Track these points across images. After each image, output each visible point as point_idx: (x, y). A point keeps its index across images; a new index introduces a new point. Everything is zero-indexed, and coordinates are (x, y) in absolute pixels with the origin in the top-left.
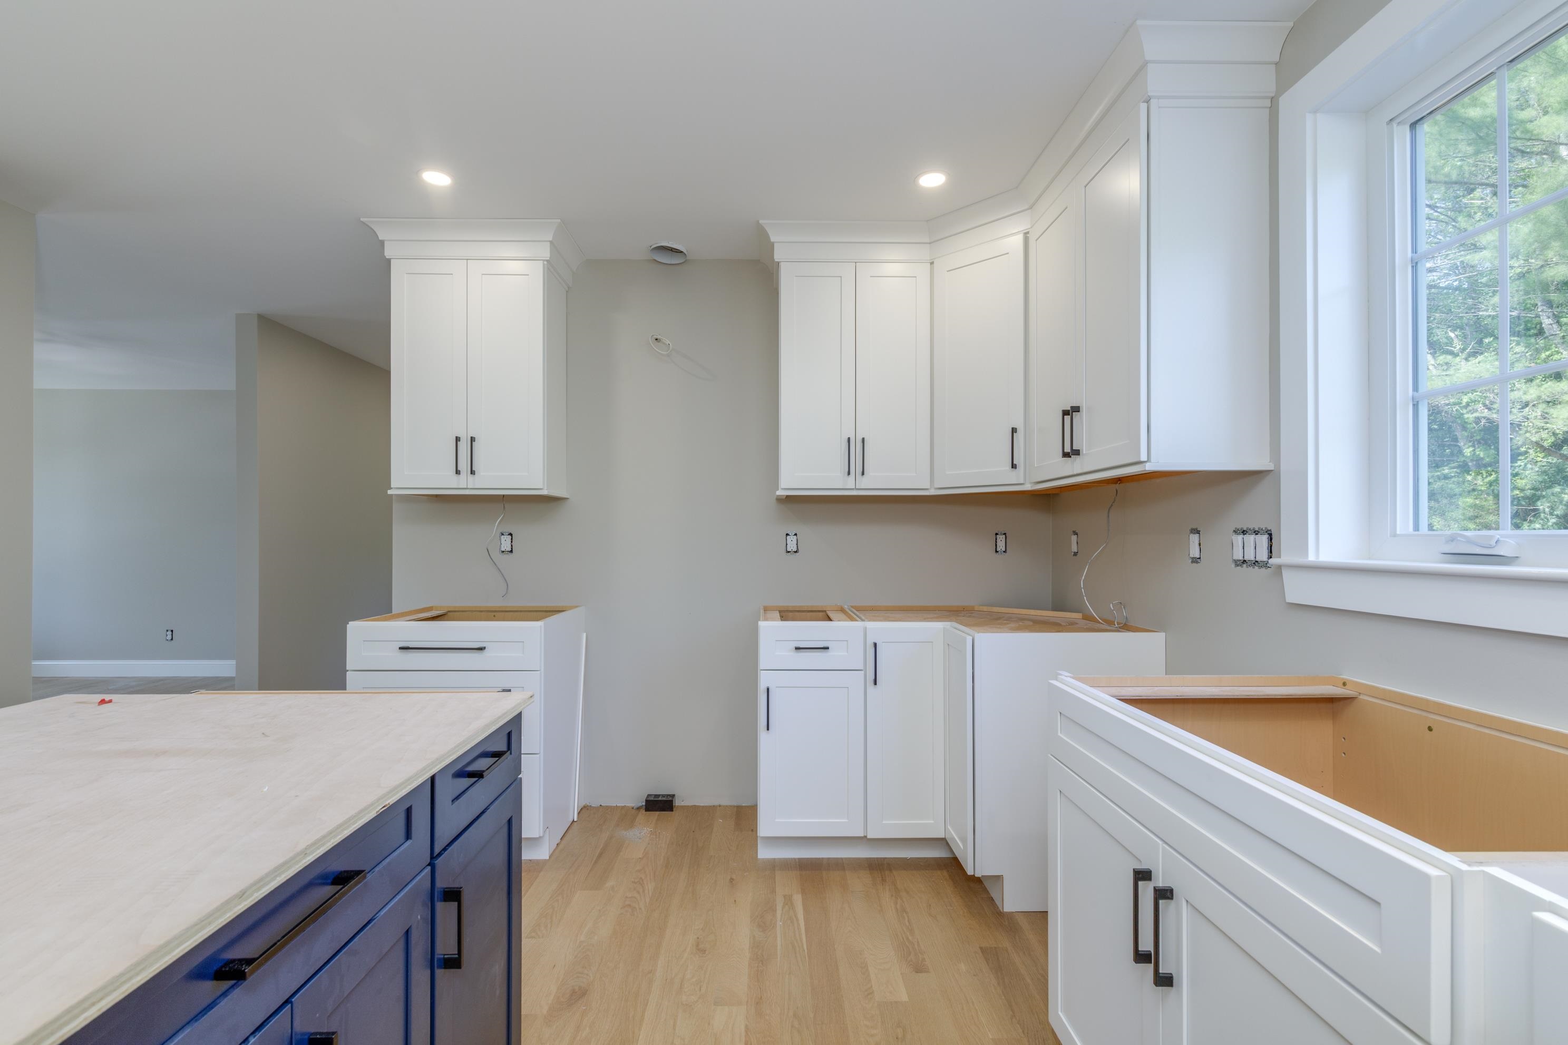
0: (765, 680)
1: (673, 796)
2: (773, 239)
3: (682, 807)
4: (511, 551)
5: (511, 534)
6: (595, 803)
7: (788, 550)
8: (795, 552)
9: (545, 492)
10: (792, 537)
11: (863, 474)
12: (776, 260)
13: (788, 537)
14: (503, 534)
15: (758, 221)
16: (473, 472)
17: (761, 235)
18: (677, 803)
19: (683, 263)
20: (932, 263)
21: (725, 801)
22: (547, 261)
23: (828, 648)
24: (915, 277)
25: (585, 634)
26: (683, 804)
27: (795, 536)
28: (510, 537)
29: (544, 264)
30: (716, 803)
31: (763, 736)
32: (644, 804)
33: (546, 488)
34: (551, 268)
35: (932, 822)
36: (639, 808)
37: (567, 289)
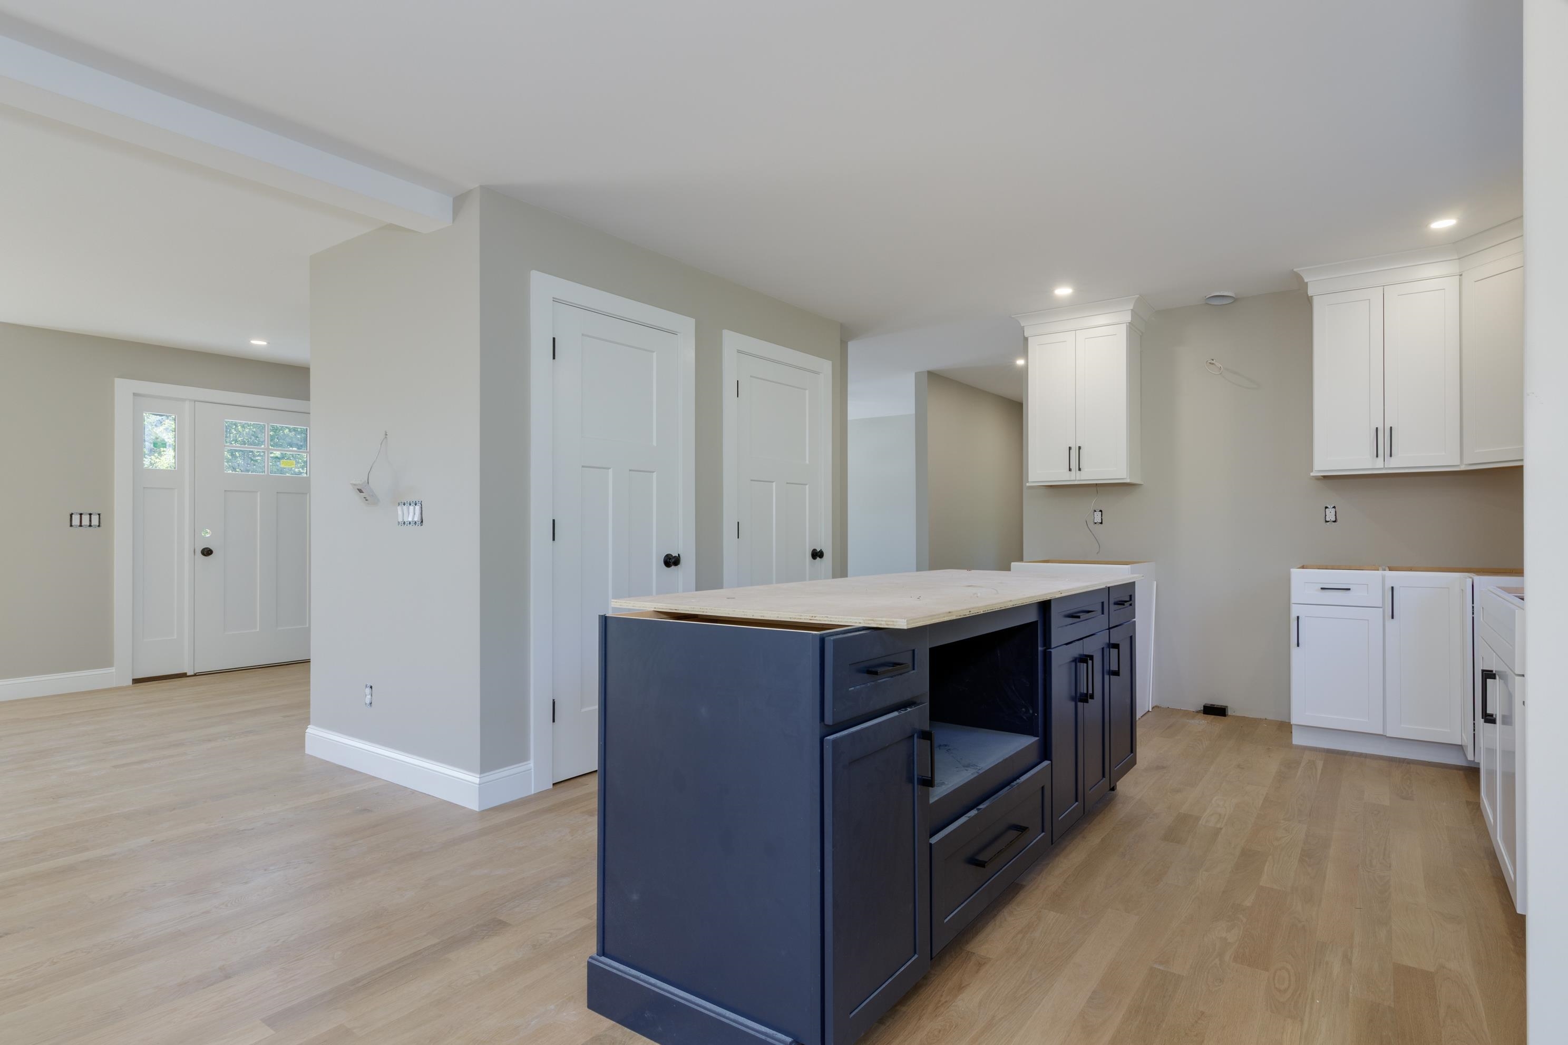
0: (1295, 611)
1: (1227, 707)
2: (1306, 281)
3: (1233, 716)
4: (1101, 523)
5: (1101, 511)
6: (1164, 705)
7: (1327, 520)
8: (1333, 522)
9: (1128, 481)
10: (1330, 509)
11: (1391, 456)
12: (1310, 295)
13: (1327, 509)
14: (1095, 511)
15: (1293, 270)
16: (1080, 469)
17: (1298, 278)
18: (1230, 712)
19: (1232, 303)
20: (1461, 275)
21: (1270, 717)
22: (1129, 323)
23: (1349, 589)
24: (1444, 289)
25: (1155, 582)
26: (1234, 714)
27: (1334, 509)
28: (1100, 513)
29: (1127, 325)
30: (1263, 717)
31: (1295, 651)
32: (1202, 709)
33: (1128, 478)
34: (1131, 327)
35: (1449, 731)
36: (1198, 712)
37: (1141, 334)
